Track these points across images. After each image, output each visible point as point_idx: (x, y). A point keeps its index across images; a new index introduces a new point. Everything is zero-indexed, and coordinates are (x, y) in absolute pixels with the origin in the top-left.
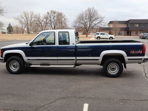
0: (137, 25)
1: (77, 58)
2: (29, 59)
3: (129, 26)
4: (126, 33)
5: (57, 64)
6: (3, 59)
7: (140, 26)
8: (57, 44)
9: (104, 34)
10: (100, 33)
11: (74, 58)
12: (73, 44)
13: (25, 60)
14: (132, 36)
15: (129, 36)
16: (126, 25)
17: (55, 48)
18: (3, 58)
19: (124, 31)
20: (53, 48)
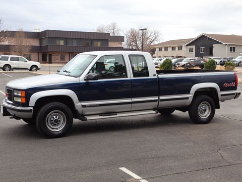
0: (62, 43)
1: (161, 98)
2: (84, 106)
3: (45, 43)
4: (41, 58)
5: (130, 110)
6: (31, 110)
7: (66, 43)
8: (130, 76)
9: (18, 59)
10: (10, 56)
11: (156, 98)
12: (155, 75)
13: (77, 108)
14: (54, 63)
15: (46, 63)
16: (38, 41)
17: (129, 83)
18: (32, 108)
19: (37, 54)
20: (125, 83)
